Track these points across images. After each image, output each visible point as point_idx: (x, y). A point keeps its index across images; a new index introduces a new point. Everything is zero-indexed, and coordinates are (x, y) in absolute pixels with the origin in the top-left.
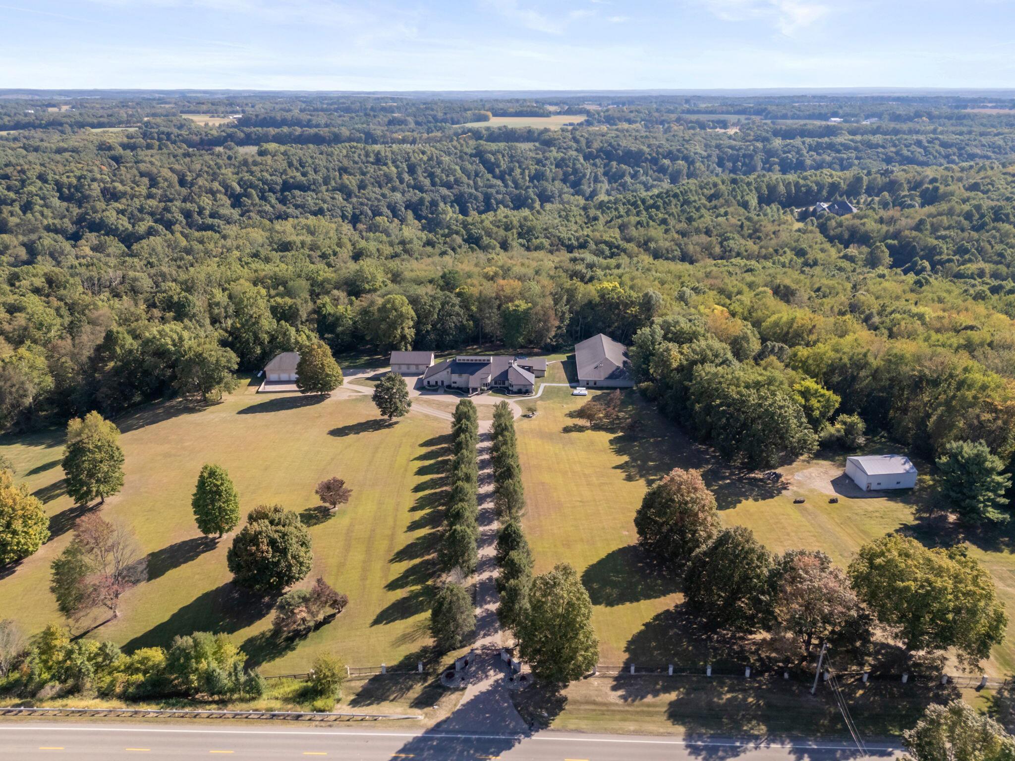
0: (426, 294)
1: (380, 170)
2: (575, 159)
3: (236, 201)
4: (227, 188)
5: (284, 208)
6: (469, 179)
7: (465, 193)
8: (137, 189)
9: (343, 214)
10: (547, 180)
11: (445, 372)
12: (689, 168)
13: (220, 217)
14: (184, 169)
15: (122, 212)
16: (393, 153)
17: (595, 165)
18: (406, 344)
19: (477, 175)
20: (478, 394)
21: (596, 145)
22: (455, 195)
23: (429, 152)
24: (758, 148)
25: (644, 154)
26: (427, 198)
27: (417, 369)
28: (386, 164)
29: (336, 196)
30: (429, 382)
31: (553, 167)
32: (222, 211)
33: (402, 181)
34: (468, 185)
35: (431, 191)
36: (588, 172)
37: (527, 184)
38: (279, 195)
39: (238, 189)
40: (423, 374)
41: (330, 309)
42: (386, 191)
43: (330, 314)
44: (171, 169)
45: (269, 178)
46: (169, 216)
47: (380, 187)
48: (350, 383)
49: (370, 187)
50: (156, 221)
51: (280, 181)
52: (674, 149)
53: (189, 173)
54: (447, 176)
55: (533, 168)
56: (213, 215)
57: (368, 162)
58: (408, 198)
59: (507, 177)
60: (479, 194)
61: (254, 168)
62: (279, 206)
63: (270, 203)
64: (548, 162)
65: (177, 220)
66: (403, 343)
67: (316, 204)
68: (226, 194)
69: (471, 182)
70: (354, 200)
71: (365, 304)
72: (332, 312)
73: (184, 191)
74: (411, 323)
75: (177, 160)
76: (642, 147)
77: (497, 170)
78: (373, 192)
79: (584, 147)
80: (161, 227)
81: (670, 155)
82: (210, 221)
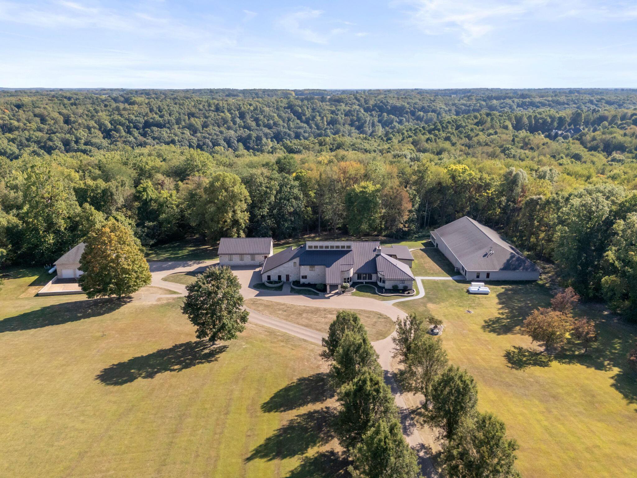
0: (262, 174)
1: (219, 115)
2: (358, 111)
3: (107, 134)
4: (101, 127)
5: (145, 139)
6: (284, 122)
7: (281, 131)
8: (28, 125)
9: (190, 144)
10: (339, 124)
11: (291, 263)
12: (438, 117)
13: (92, 144)
14: (70, 113)
15: (13, 140)
16: (228, 105)
17: (372, 115)
18: (238, 231)
19: (289, 120)
20: (337, 294)
21: (372, 103)
22: (274, 133)
23: (254, 105)
24: (482, 105)
25: (406, 108)
26: (254, 134)
27: (253, 259)
28: (223, 112)
29: (185, 132)
30: (269, 277)
31: (343, 116)
32: (94, 140)
33: (235, 123)
34: (284, 127)
35: (256, 130)
36: (368, 119)
37: (326, 127)
38: (141, 131)
39: (109, 126)
40: (260, 265)
41: (152, 193)
42: (222, 129)
43: (151, 199)
44: (60, 113)
45: (134, 118)
46: (51, 143)
47: (219, 126)
48: (165, 279)
49: (211, 127)
50: (41, 147)
51: (142, 120)
52: (425, 105)
53: (72, 115)
54: (268, 120)
55: (329, 116)
56: (86, 144)
57: (210, 110)
58: (240, 134)
59: (311, 122)
60: (292, 133)
61: (123, 112)
62: (141, 138)
63: (133, 136)
64: (339, 113)
65: (57, 146)
66: (235, 230)
67: (169, 137)
68: (100, 129)
69: (286, 125)
70: (199, 135)
71: (191, 186)
72: (154, 196)
73: (66, 127)
74: (245, 206)
75: (65, 107)
76: (404, 104)
77: (304, 118)
78: (213, 129)
79: (364, 103)
80: (43, 151)
81: (422, 109)
82: (83, 147)
